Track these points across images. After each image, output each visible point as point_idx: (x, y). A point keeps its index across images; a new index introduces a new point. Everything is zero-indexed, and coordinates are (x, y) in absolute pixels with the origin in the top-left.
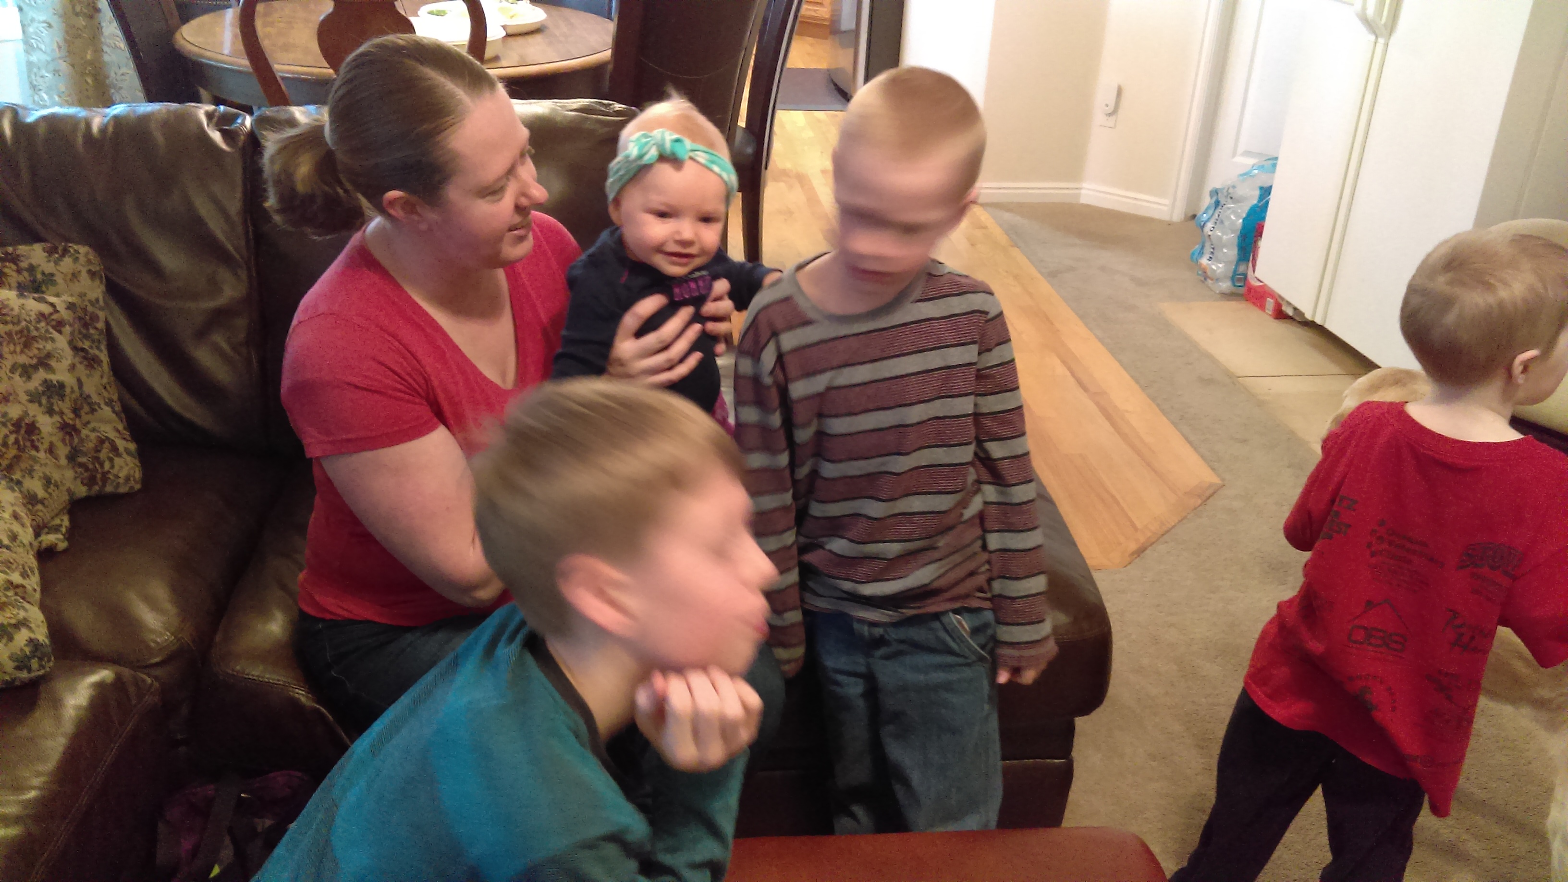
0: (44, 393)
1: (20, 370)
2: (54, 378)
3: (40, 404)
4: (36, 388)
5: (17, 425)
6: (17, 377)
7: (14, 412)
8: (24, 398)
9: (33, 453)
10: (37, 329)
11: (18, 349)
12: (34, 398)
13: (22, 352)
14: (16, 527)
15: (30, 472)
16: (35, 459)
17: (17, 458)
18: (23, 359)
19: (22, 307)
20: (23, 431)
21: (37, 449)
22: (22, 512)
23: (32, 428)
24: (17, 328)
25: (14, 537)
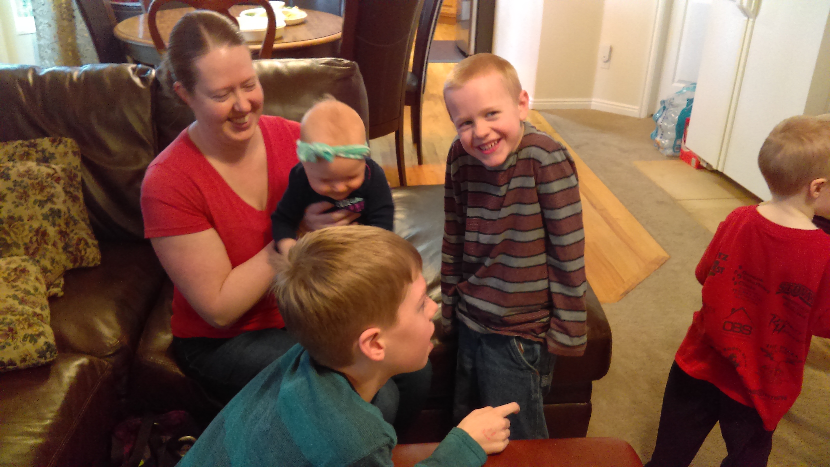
0: (51, 215)
1: (38, 203)
2: (56, 207)
3: (49, 221)
4: (46, 213)
5: (37, 231)
6: (36, 207)
7: (36, 225)
8: (40, 218)
9: (45, 246)
10: (46, 182)
11: (37, 192)
12: (45, 217)
13: (39, 193)
14: (37, 284)
15: (44, 256)
16: (46, 250)
17: (37, 249)
18: (39, 197)
19: (39, 170)
20: (40, 235)
21: (47, 244)
22: (40, 276)
23: (45, 234)
24: (37, 181)
25: (36, 289)
